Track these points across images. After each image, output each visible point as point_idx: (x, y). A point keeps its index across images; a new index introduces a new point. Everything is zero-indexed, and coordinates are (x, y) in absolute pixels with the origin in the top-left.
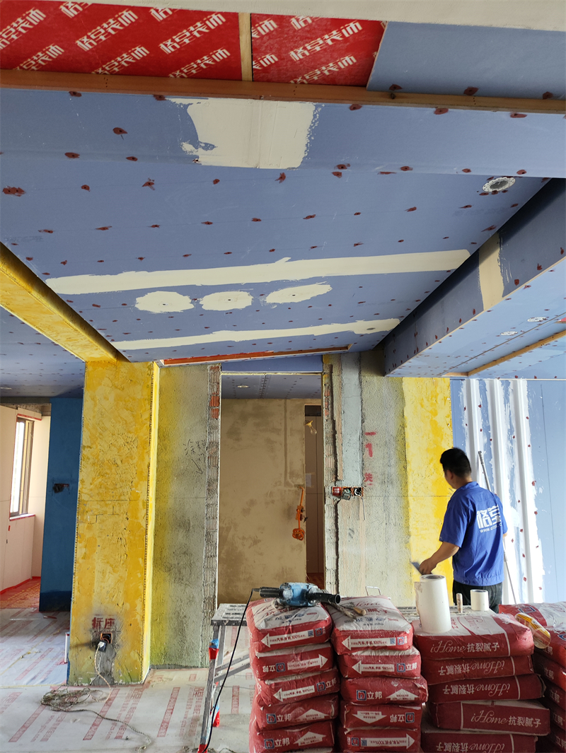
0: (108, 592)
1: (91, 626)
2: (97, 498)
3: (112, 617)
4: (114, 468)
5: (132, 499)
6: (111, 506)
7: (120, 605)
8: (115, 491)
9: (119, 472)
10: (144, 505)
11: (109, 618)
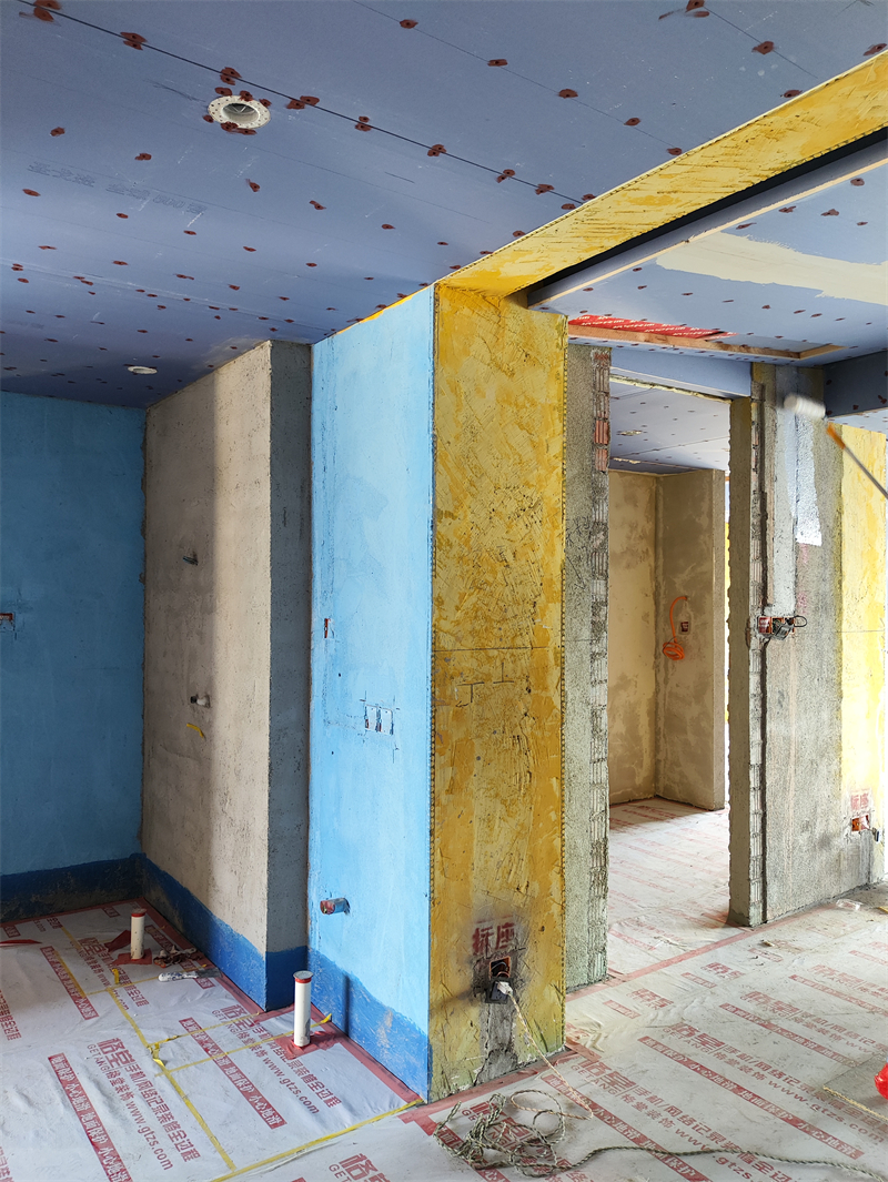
0: (499, 864)
1: (471, 950)
2: (469, 643)
3: (507, 920)
4: (500, 568)
5: (536, 644)
6: (498, 663)
7: (523, 890)
8: (504, 627)
9: (510, 580)
10: (556, 658)
11: (504, 922)
